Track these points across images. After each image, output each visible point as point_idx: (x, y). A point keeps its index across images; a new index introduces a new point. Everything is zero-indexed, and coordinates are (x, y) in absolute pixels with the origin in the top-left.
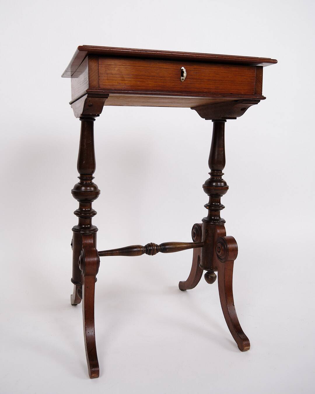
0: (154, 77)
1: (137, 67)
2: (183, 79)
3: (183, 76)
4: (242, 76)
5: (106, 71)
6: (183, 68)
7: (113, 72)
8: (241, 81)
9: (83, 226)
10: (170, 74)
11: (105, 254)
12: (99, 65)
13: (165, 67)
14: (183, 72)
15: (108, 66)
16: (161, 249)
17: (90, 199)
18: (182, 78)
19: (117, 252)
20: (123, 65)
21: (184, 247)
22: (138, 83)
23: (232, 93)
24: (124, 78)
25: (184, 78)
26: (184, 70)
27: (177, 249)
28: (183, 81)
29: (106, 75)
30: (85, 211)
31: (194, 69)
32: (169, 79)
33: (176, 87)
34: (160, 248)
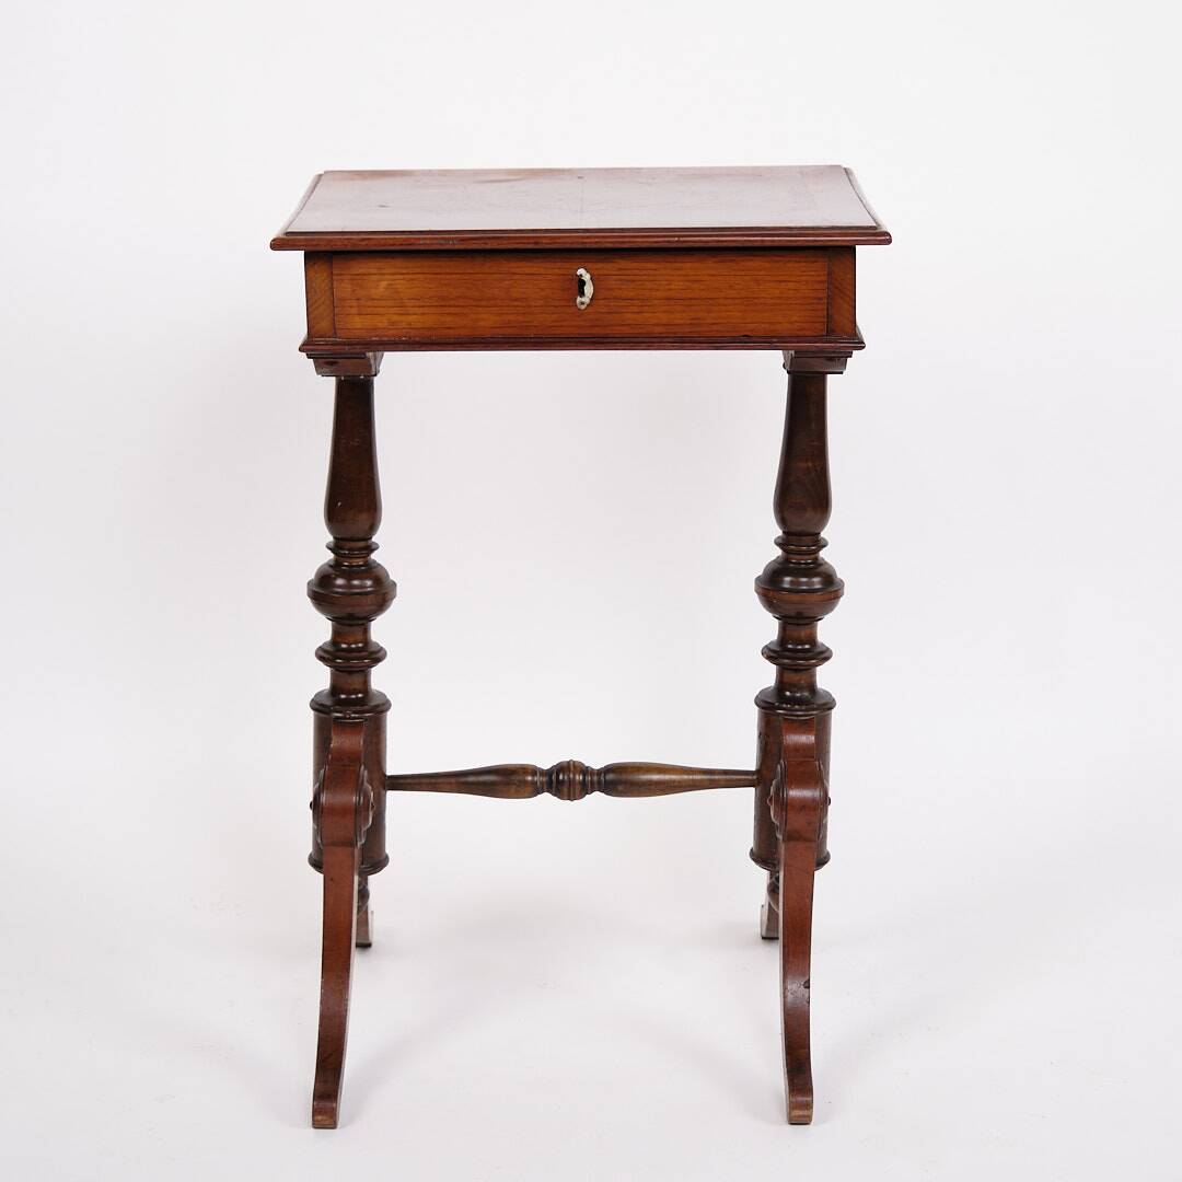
0: (495, 299)
1: (443, 276)
2: (582, 303)
3: (582, 294)
4: (780, 282)
5: (354, 291)
6: (581, 271)
7: (375, 293)
8: (780, 298)
9: (343, 696)
10: (542, 289)
11: (415, 784)
12: (335, 277)
13: (527, 271)
14: (582, 283)
15: (358, 277)
16: (599, 782)
17: (365, 615)
18: (579, 299)
19: (450, 783)
20: (403, 274)
21: (679, 782)
22: (449, 319)
23: (749, 333)
24: (405, 307)
25: (586, 299)
26: (587, 277)
27: (653, 787)
28: (583, 307)
29: (354, 303)
30: (349, 650)
31: (620, 269)
32: (541, 303)
33: (564, 324)
34: (595, 778)
